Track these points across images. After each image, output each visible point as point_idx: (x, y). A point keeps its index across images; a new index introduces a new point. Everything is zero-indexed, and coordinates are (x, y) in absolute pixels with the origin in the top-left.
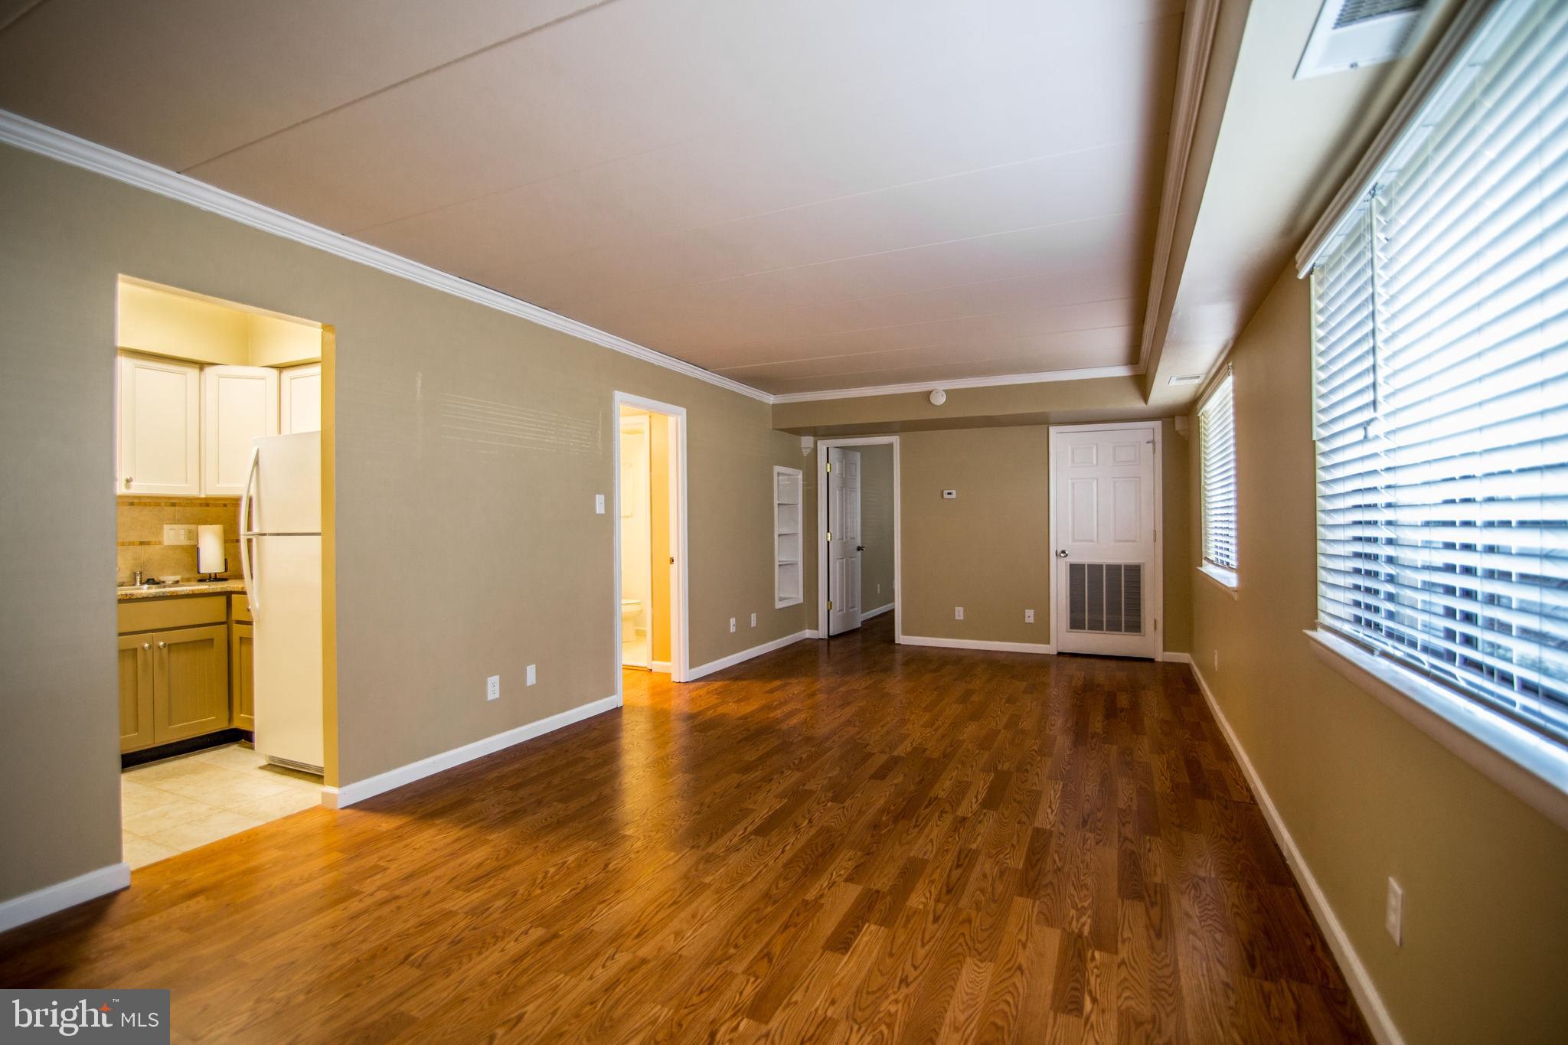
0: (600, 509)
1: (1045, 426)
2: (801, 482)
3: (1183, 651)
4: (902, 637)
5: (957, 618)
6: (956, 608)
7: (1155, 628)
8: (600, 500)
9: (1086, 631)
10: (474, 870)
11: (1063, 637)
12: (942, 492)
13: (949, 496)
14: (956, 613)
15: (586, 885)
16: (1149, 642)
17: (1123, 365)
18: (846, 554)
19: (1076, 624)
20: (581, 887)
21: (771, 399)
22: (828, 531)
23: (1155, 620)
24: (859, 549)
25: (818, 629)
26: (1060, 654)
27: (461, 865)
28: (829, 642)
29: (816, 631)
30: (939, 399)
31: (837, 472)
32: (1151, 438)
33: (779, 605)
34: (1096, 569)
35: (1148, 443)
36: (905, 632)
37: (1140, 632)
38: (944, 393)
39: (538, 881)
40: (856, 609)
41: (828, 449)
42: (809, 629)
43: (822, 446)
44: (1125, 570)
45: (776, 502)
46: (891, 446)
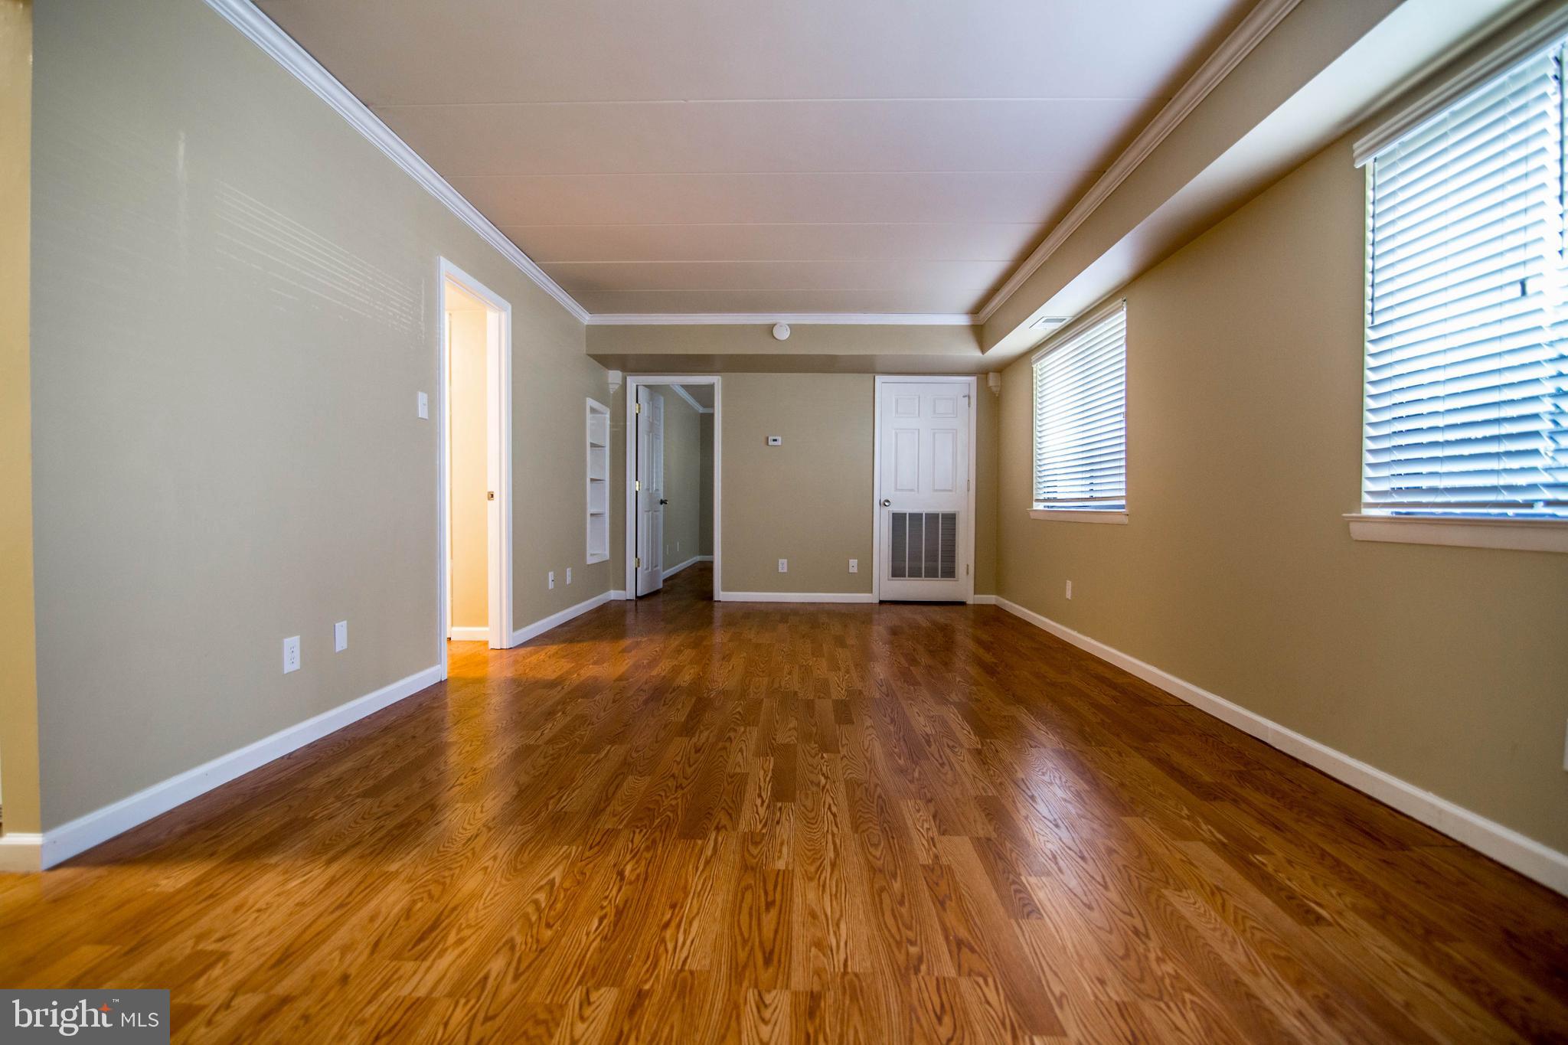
0: (423, 412)
1: (871, 375)
2: (608, 422)
3: (993, 594)
4: (721, 593)
5: (780, 570)
6: (780, 561)
7: (968, 573)
8: (422, 398)
9: (907, 578)
10: (402, 923)
11: (886, 586)
12: (768, 438)
13: (775, 443)
14: (780, 566)
15: (617, 907)
16: (962, 587)
17: (967, 313)
18: (651, 509)
19: (897, 572)
20: (611, 911)
21: (587, 318)
22: (637, 480)
23: (968, 566)
24: (662, 502)
25: (625, 589)
26: (881, 602)
27: (372, 919)
28: (636, 605)
29: (621, 592)
30: (783, 334)
31: (646, 415)
32: (967, 393)
33: (590, 560)
34: (916, 517)
35: (964, 397)
36: (724, 589)
37: (954, 577)
38: (788, 327)
39: (534, 918)
40: (659, 568)
41: (637, 386)
42: (615, 589)
43: (632, 382)
44: (942, 518)
45: (589, 441)
46: (711, 387)
